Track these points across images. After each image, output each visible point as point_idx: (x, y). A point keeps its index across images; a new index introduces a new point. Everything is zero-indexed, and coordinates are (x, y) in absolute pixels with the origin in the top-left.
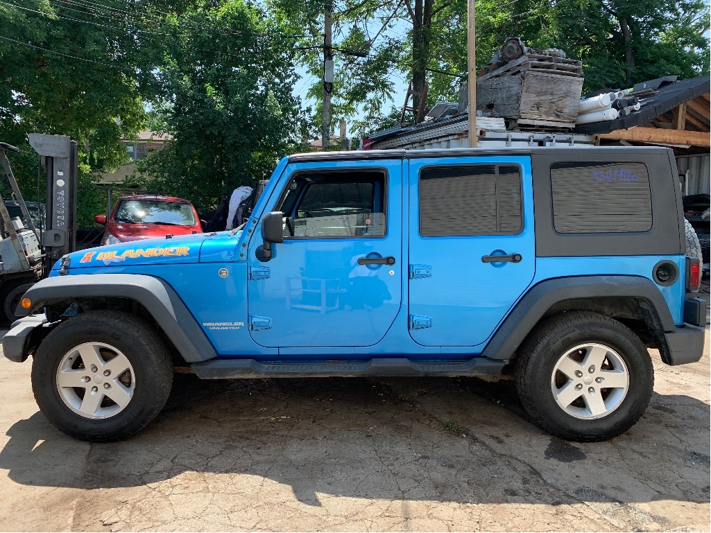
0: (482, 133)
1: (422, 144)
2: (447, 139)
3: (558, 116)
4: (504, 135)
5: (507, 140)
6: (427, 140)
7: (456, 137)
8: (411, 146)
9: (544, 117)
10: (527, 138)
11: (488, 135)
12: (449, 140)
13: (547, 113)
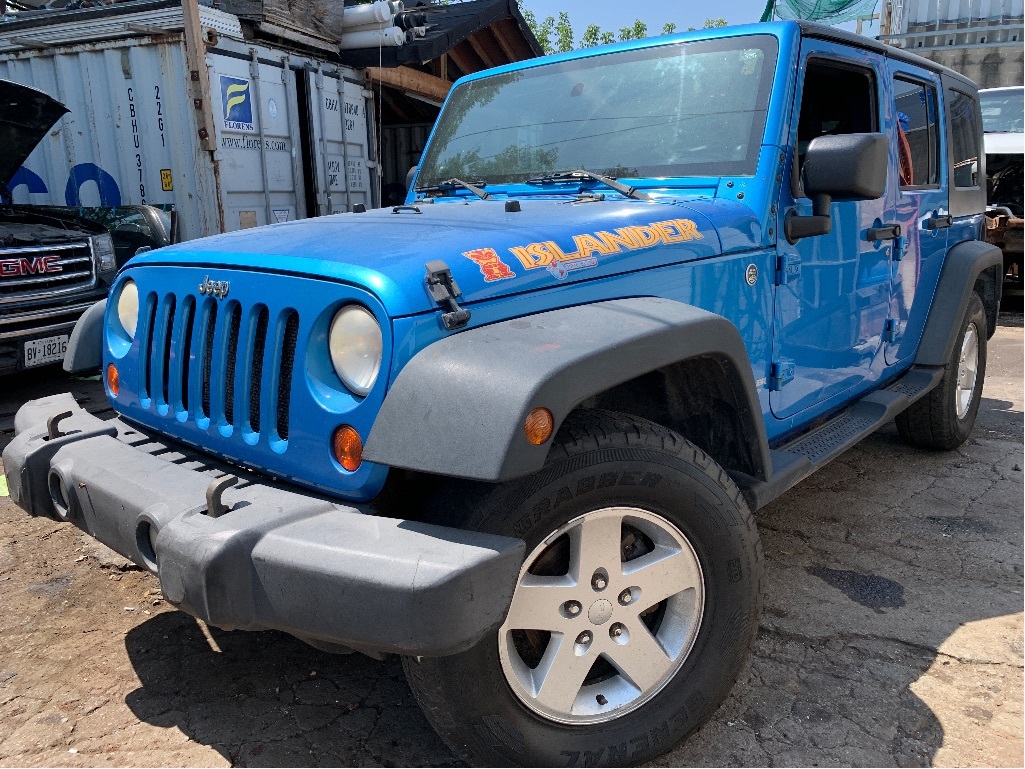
0: (212, 35)
1: (45, 53)
2: (121, 44)
3: (317, 27)
4: (244, 49)
5: (249, 58)
6: (65, 45)
7: (145, 41)
8: (12, 56)
9: (298, 25)
10: (278, 60)
11: (221, 44)
12: (127, 48)
13: (302, 19)
